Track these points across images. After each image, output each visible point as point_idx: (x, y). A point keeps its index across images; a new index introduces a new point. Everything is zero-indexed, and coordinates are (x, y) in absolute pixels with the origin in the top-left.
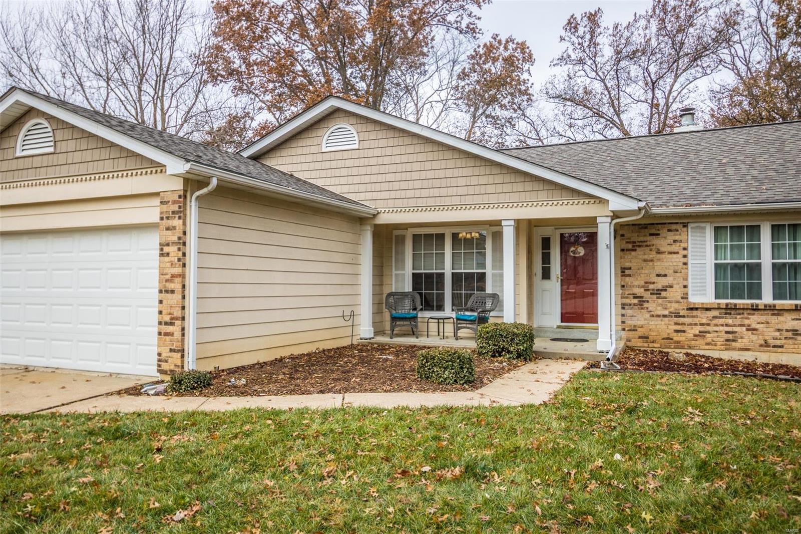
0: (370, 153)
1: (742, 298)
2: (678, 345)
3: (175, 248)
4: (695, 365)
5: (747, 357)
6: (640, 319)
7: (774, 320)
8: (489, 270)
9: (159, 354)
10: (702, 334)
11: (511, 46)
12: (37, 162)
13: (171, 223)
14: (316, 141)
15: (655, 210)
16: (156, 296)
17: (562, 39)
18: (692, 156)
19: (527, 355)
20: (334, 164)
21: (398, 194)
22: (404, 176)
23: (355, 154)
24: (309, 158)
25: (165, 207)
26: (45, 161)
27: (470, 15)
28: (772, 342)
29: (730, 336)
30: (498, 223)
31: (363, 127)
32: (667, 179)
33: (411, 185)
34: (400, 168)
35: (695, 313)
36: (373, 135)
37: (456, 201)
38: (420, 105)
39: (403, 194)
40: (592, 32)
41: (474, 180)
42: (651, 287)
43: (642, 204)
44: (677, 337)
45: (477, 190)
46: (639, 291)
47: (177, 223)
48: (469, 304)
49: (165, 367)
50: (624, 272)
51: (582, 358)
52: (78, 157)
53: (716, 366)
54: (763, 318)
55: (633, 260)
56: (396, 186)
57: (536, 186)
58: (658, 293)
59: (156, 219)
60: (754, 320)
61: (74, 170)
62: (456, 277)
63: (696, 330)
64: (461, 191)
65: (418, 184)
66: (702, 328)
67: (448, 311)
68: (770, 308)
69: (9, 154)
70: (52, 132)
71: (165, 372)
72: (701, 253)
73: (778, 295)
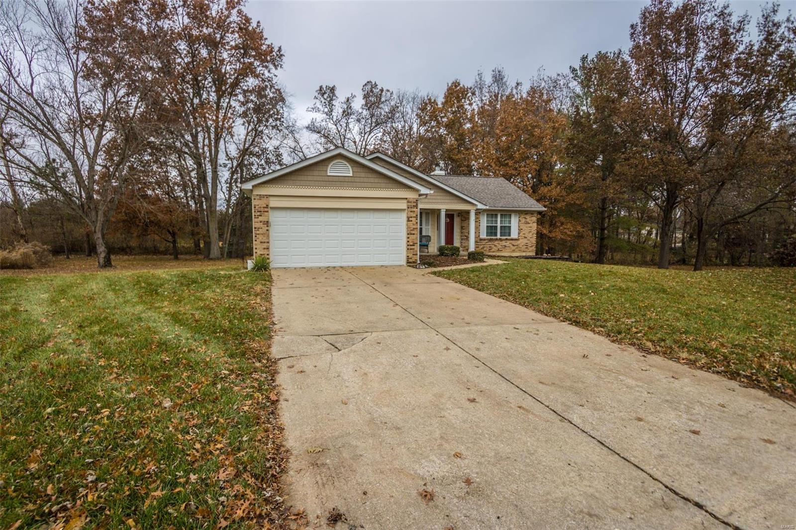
1: (493, 236)
5: (494, 254)
6: (466, 243)
7: (500, 242)
9: (408, 256)
12: (341, 179)
13: (412, 210)
16: (406, 236)
28: (500, 249)
29: (490, 248)
30: (439, 210)
35: (481, 241)
45: (433, 197)
46: (467, 234)
47: (415, 209)
54: (498, 242)
55: (465, 224)
57: (454, 197)
59: (406, 207)
60: (496, 243)
61: (363, 185)
63: (482, 247)
68: (501, 240)
69: (323, 173)
70: (350, 167)
71: (410, 262)
72: (483, 222)
73: (502, 235)
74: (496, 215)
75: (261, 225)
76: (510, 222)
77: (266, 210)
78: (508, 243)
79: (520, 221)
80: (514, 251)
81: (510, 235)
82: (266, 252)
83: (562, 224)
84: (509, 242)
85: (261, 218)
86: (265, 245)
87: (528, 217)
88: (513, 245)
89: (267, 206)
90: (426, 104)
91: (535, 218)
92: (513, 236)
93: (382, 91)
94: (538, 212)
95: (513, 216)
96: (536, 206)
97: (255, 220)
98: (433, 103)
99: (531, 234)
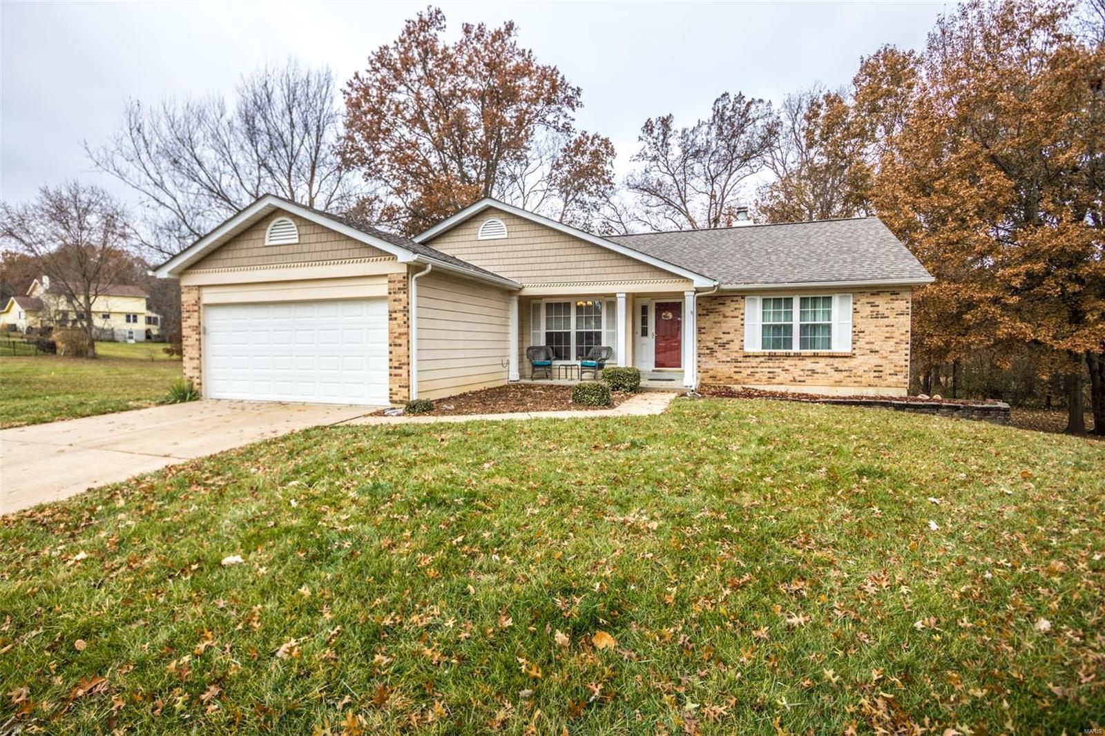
0: (517, 242)
1: (779, 348)
2: (737, 382)
3: (401, 314)
4: (749, 394)
5: (782, 388)
6: (711, 364)
7: (799, 363)
8: (604, 330)
9: (391, 390)
10: (753, 374)
11: (597, 142)
12: (283, 250)
13: (397, 296)
14: (473, 231)
15: (723, 287)
16: (387, 348)
17: (640, 139)
18: (747, 246)
19: (636, 390)
20: (488, 250)
21: (539, 273)
22: (543, 260)
23: (505, 242)
24: (468, 244)
25: (392, 285)
26: (291, 249)
27: (565, 116)
28: (798, 378)
29: (771, 375)
30: (614, 295)
31: (511, 222)
32: (730, 263)
34: (540, 253)
35: (748, 359)
36: (519, 228)
37: (583, 279)
38: (526, 194)
39: (542, 273)
40: (665, 134)
41: (596, 264)
42: (719, 341)
43: (716, 283)
44: (736, 376)
45: (599, 271)
46: (711, 345)
47: (402, 296)
48: (590, 355)
49: (395, 398)
50: (700, 330)
51: (674, 391)
52: (319, 247)
53: (761, 395)
54: (793, 362)
55: (707, 322)
56: (537, 267)
57: (642, 269)
58: (723, 345)
59: (385, 293)
60: (787, 363)
61: (315, 256)
62: (579, 335)
63: (749, 371)
64: (586, 271)
65: (553, 266)
66: (753, 370)
67: (573, 360)
68: (798, 356)
69: (259, 244)
70: (294, 228)
71: (395, 402)
72: (754, 317)
73: (803, 346)
74: (789, 301)
75: (189, 331)
76: (828, 314)
77: (196, 308)
78: (821, 365)
79: (856, 311)
80: (838, 383)
81: (829, 348)
82: (197, 373)
84: (823, 362)
85: (189, 322)
86: (195, 364)
87: (880, 300)
88: (837, 370)
89: (197, 303)
90: (819, 106)
91: (903, 304)
92: (836, 348)
93: (749, 104)
94: (910, 288)
95: (836, 301)
96: (904, 274)
97: (184, 324)
98: (832, 101)
99: (892, 342)
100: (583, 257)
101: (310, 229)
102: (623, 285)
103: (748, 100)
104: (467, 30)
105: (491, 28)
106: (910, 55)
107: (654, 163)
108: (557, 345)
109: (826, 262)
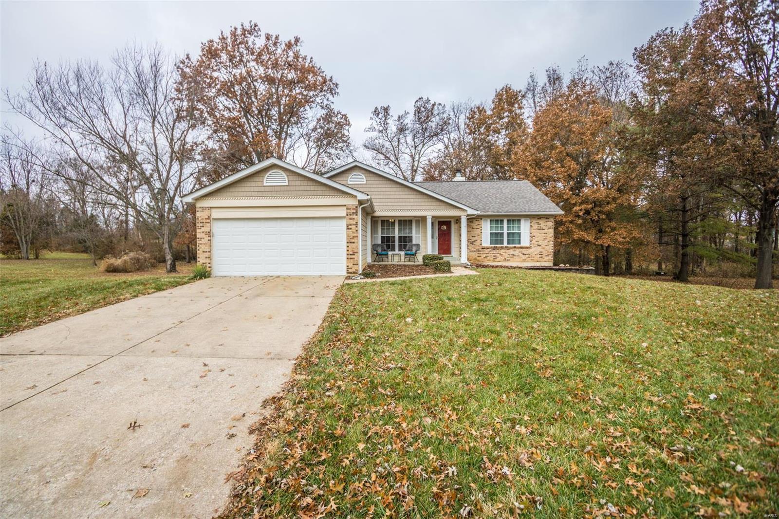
0: (371, 186)
1: (498, 244)
2: (479, 261)
3: (354, 227)
4: (492, 266)
5: (499, 263)
7: (507, 251)
8: (414, 235)
9: (348, 267)
10: (486, 257)
12: (277, 189)
13: (352, 217)
14: (345, 179)
16: (346, 244)
21: (384, 204)
22: (387, 197)
23: (365, 186)
25: (349, 211)
26: (282, 188)
28: (507, 259)
29: (495, 257)
30: (425, 217)
31: (368, 175)
33: (390, 200)
34: (385, 193)
35: (484, 250)
36: (373, 179)
37: (409, 208)
39: (386, 204)
40: (385, 117)
41: (416, 200)
42: (471, 241)
43: (475, 212)
44: (478, 258)
45: (418, 204)
47: (355, 217)
48: (407, 248)
49: (350, 271)
52: (301, 188)
54: (504, 251)
56: (384, 200)
57: (440, 203)
58: (472, 243)
59: (344, 214)
60: (502, 251)
61: (299, 193)
62: (400, 237)
63: (484, 256)
64: (412, 204)
65: (393, 200)
66: (486, 255)
67: (397, 251)
68: (507, 248)
69: (260, 184)
70: (286, 177)
71: (351, 273)
72: (486, 229)
73: (508, 243)
74: (502, 221)
75: (203, 235)
76: (519, 228)
77: (208, 221)
78: (517, 252)
79: (531, 226)
80: (524, 260)
81: (519, 243)
82: (208, 261)
83: (613, 229)
84: (518, 250)
85: (203, 229)
86: (207, 254)
87: (541, 222)
88: (524, 254)
89: (209, 218)
90: (475, 113)
91: (551, 224)
92: (523, 244)
93: (434, 105)
94: (554, 216)
95: (523, 222)
96: (552, 210)
97: (198, 231)
98: (481, 111)
99: (546, 241)
100: (409, 197)
101: (295, 178)
102: (431, 212)
103: (432, 102)
104: (268, 38)
105: (284, 39)
106: (520, 92)
107: (381, 134)
108: (388, 243)
109: (516, 202)
